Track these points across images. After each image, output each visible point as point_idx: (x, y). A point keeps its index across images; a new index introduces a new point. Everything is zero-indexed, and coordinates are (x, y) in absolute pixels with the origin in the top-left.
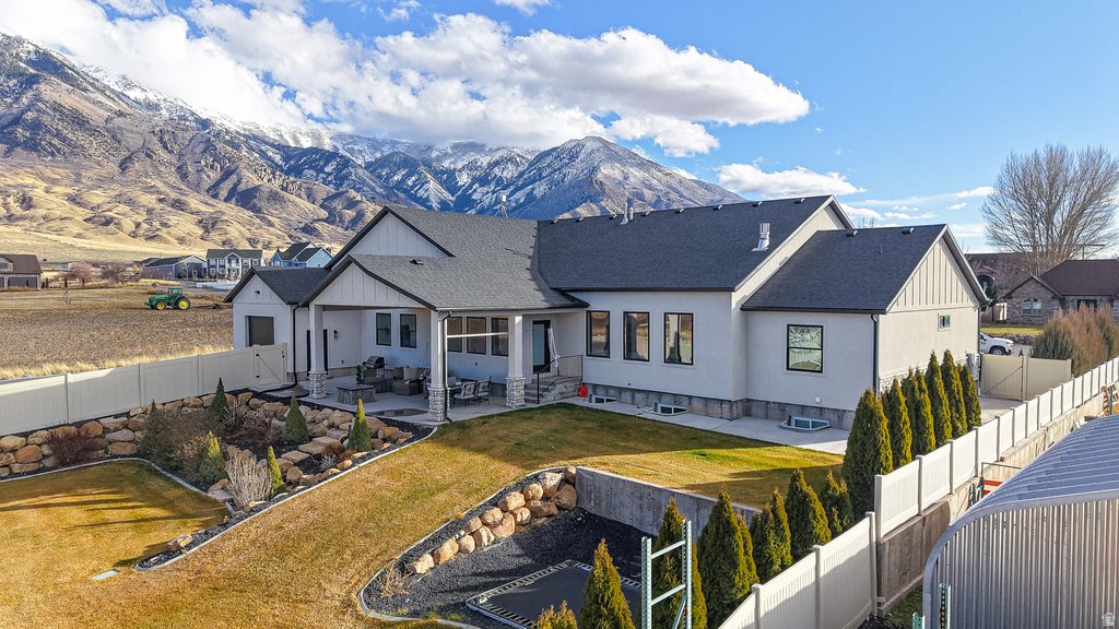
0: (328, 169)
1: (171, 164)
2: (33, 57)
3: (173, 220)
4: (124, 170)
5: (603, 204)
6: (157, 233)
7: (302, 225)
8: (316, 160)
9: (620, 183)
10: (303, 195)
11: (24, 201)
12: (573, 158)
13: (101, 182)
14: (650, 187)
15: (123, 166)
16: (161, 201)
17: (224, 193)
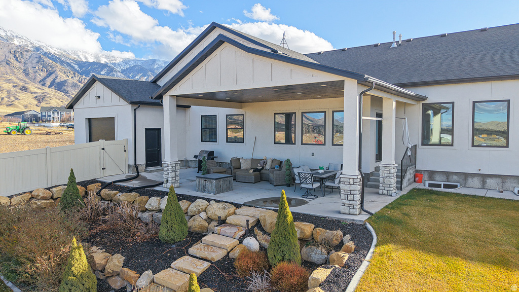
0: (102, 73)
1: (20, 68)
3: (21, 96)
6: (13, 103)
8: (96, 68)
16: (15, 86)
17: (48, 83)
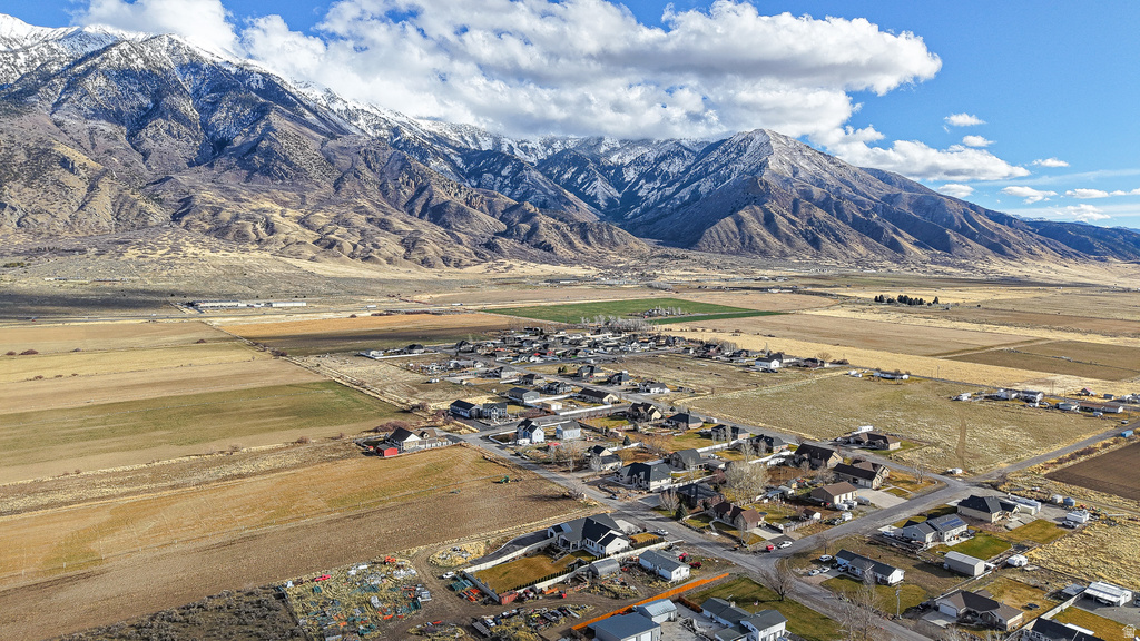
0: (505, 173)
1: (374, 182)
2: (261, 85)
3: (382, 240)
4: (337, 190)
5: (767, 206)
6: (371, 254)
7: (485, 241)
8: (493, 164)
9: (788, 180)
10: (485, 208)
11: (268, 226)
12: (741, 151)
13: (322, 203)
14: (820, 184)
15: (337, 186)
16: (370, 221)
17: (418, 209)
